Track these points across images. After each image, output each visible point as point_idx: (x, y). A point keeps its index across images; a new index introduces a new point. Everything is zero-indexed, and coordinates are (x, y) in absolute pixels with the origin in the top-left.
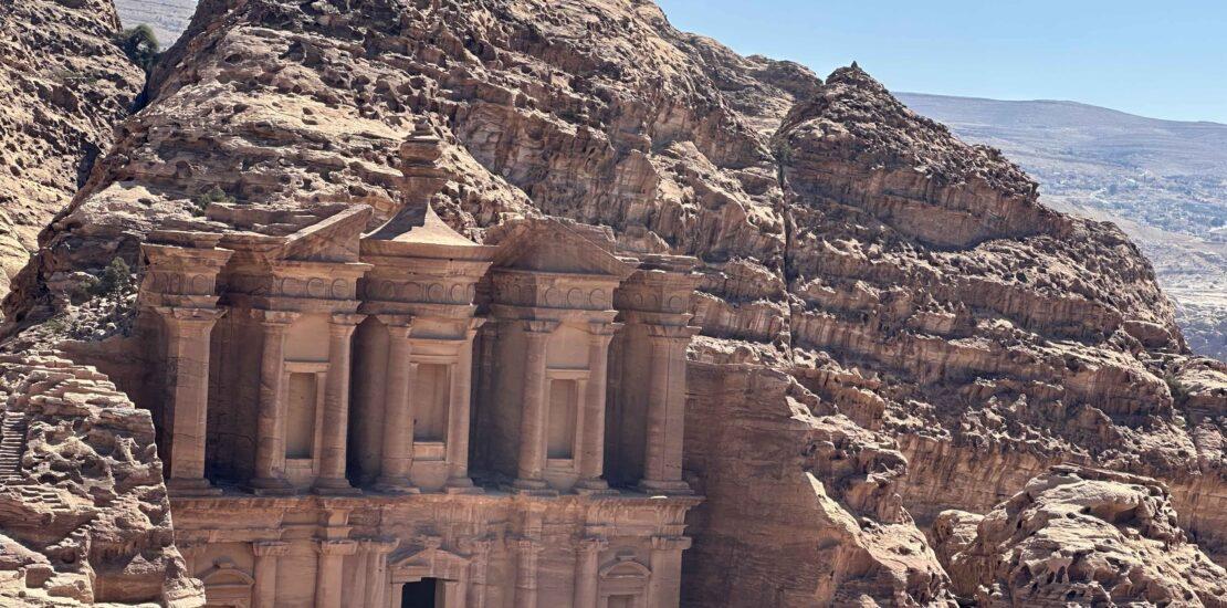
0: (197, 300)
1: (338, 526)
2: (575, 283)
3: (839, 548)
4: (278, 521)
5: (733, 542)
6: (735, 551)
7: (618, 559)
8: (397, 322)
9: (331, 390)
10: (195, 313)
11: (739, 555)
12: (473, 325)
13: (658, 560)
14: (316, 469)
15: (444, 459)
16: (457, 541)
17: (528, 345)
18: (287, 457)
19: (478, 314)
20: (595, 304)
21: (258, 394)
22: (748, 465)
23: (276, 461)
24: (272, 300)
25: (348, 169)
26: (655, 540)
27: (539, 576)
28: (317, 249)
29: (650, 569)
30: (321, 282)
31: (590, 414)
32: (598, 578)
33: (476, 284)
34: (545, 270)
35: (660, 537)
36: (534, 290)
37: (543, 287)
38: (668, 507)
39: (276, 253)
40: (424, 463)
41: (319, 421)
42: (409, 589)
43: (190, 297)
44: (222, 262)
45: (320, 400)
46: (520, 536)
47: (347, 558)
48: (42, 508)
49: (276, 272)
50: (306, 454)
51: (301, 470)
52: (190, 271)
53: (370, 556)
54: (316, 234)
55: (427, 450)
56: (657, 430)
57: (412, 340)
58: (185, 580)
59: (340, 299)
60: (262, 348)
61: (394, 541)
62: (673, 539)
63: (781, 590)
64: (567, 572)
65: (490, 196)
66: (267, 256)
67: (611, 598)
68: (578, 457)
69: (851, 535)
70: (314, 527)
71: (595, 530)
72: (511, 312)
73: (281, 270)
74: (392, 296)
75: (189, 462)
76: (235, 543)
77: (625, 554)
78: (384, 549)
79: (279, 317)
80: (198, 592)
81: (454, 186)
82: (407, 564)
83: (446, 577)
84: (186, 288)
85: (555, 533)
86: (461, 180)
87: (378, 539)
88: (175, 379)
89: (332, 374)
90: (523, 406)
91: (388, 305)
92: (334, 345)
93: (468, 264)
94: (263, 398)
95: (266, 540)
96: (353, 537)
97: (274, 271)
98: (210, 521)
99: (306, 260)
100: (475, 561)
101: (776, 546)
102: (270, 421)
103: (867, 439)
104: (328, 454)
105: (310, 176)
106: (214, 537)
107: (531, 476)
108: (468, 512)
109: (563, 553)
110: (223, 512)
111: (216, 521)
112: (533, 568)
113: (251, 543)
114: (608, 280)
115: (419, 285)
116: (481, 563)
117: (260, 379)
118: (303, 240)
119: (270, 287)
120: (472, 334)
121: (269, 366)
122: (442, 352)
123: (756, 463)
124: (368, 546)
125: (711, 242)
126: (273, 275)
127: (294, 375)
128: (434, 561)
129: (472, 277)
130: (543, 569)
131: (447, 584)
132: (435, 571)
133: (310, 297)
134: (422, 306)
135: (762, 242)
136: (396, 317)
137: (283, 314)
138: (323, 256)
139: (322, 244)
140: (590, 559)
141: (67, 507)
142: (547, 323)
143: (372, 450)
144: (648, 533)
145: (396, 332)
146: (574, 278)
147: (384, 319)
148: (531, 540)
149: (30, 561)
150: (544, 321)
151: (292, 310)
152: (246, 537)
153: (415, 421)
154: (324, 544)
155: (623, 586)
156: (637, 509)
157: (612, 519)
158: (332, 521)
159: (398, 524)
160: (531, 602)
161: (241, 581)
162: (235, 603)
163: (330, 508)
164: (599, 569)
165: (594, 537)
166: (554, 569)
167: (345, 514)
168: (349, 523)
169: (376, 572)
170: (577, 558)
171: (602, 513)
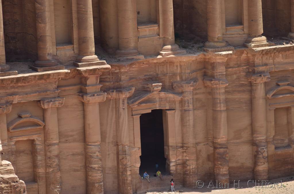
1: (93, 85)
4: (55, 86)
7: (278, 85)
14: (76, 51)
15: (159, 35)
16: (172, 85)
18: (57, 46)
21: (35, 8)
27: (227, 101)
32: (266, 99)
40: (147, 38)
41: (75, 21)
42: (144, 118)
46: (212, 77)
47: (101, 104)
50: (69, 41)
53: (117, 101)
55: (148, 30)
61: (131, 89)
64: (245, 96)
67: (276, 110)
68: (246, 23)
70: (78, 87)
71: (261, 69)
76: (30, 102)
83: (167, 108)
85: (236, 73)
87: (119, 89)
94: (37, 12)
95: (48, 98)
96: (105, 90)
98: (13, 90)
100: (184, 97)
102: (43, 25)
104: (83, 41)
106: (16, 99)
107: (216, 40)
109: (242, 85)
110: (20, 84)
111: (16, 90)
112: (222, 97)
113: (39, 101)
116: (188, 97)
124: (114, 95)
130: (230, 97)
131: (168, 112)
132: (160, 105)
140: (259, 87)
143: (112, 33)
148: (219, 80)
152: (34, 97)
153: (138, 13)
154: (85, 97)
156: (287, 53)
157: (271, 61)
158: (89, 82)
159: (132, 78)
160: (223, 118)
161: (37, 125)
162: (34, 137)
163: (86, 75)
164: (266, 93)
165: (260, 74)
166: (237, 96)
167: (97, 77)
168: (100, 82)
169: (121, 110)
170: (251, 88)
171: (264, 58)
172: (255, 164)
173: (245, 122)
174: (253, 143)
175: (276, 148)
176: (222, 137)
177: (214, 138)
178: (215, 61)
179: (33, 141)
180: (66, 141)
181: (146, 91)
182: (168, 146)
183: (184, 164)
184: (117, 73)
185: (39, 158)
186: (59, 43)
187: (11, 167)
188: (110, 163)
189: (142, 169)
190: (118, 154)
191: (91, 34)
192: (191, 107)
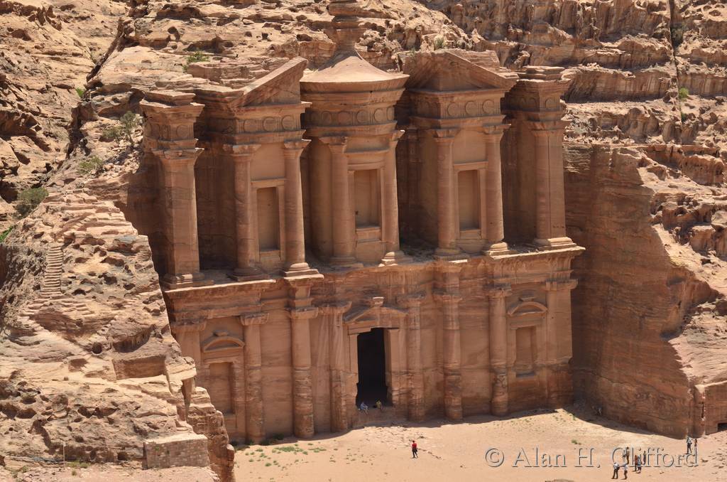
0: (181, 143)
1: (302, 298)
2: (470, 98)
3: (683, 284)
4: (257, 298)
5: (608, 281)
6: (611, 288)
7: (521, 301)
8: (335, 142)
9: (289, 198)
10: (180, 154)
11: (613, 291)
12: (393, 138)
13: (552, 299)
14: (283, 257)
15: (381, 239)
16: (396, 299)
17: (438, 147)
18: (260, 251)
19: (398, 128)
20: (487, 111)
21: (235, 206)
22: (615, 222)
23: (252, 253)
24: (237, 138)
25: (296, 21)
26: (548, 284)
27: (460, 319)
28: (268, 95)
29: (546, 305)
30: (273, 120)
31: (490, 194)
32: (507, 317)
33: (394, 106)
34: (446, 90)
35: (551, 281)
36: (438, 105)
37: (444, 104)
38: (557, 259)
39: (236, 103)
40: (367, 244)
41: (282, 222)
42: (362, 338)
43: (175, 142)
44: (196, 114)
45: (281, 207)
46: (443, 291)
47: (311, 321)
48: (74, 315)
49: (238, 116)
50: (275, 246)
51: (272, 258)
52: (175, 123)
53: (330, 317)
54: (266, 85)
55: (368, 234)
56: (543, 201)
57: (346, 154)
58: (181, 359)
59: (288, 131)
60: (233, 172)
61: (347, 304)
62: (561, 281)
63: (643, 317)
64: (482, 314)
65: (412, 25)
66: (230, 105)
67: (518, 330)
68: (483, 227)
69: (692, 274)
70: (285, 300)
71: (501, 281)
72: (424, 123)
73: (242, 114)
74: (330, 122)
75: (187, 262)
76: (227, 318)
77: (527, 296)
78: (340, 310)
79: (244, 149)
80: (191, 367)
81: (381, 22)
82: (358, 320)
83: (390, 326)
84: (172, 135)
85: (471, 286)
86: (388, 16)
87: (333, 303)
88: (171, 203)
89: (289, 185)
90: (438, 193)
91: (327, 129)
92: (287, 163)
93: (384, 94)
94: (238, 210)
95: (251, 313)
96: (317, 304)
97: (236, 116)
98: (207, 303)
99: (261, 104)
100: (409, 313)
101: (638, 284)
102: (244, 226)
103: (705, 196)
104: (291, 246)
105: (266, 30)
106: (212, 314)
107: (448, 246)
108: (402, 277)
109: (479, 300)
110: (216, 297)
111: (212, 303)
112: (455, 314)
113: (239, 316)
114: (495, 92)
115: (349, 113)
116: (415, 313)
117: (235, 196)
118: (256, 91)
119: (235, 128)
120: (394, 144)
121: (240, 186)
122: (371, 161)
123: (620, 220)
124: (328, 310)
125: (606, 26)
126: (235, 118)
127: (260, 190)
128: (380, 315)
129: (389, 102)
130: (464, 314)
131: (391, 331)
132: (381, 323)
133: (266, 131)
134: (352, 128)
135: (649, 20)
136: (334, 138)
137: (246, 147)
138: (273, 101)
139: (271, 91)
140: (499, 302)
141: (92, 312)
142: (450, 131)
143: (325, 236)
144: (542, 279)
145: (335, 149)
146: (468, 94)
147: (325, 140)
148: (451, 294)
149: (71, 354)
150: (448, 128)
151: (253, 143)
152: (233, 312)
153: (357, 213)
154: (293, 312)
155: (527, 319)
156: (532, 262)
157: (513, 272)
158: (297, 295)
159: (349, 290)
160: (455, 339)
161: (235, 345)
162: (232, 359)
163: (295, 286)
164: (507, 310)
165: (500, 287)
166: (472, 313)
167: (307, 289)
168: (311, 294)
169: (336, 328)
170: (489, 303)
171: (505, 268)
172: (493, 394)
173: (482, 343)
174: (491, 369)
175: (518, 375)
176: (455, 362)
177: (445, 362)
178: (446, 271)
179: (231, 364)
180: (270, 365)
181: (365, 306)
182: (390, 372)
183: (409, 393)
184: (331, 284)
185: (238, 384)
186: (262, 248)
187: (207, 396)
188: (322, 391)
189: (359, 399)
190: (331, 381)
191: (301, 238)
192: (418, 325)
